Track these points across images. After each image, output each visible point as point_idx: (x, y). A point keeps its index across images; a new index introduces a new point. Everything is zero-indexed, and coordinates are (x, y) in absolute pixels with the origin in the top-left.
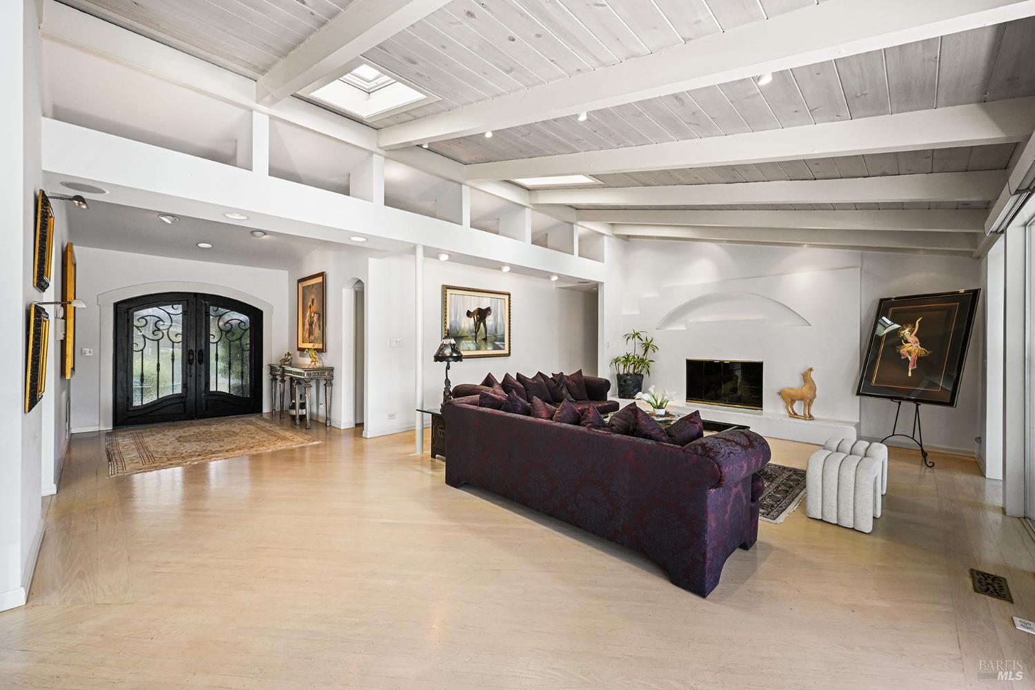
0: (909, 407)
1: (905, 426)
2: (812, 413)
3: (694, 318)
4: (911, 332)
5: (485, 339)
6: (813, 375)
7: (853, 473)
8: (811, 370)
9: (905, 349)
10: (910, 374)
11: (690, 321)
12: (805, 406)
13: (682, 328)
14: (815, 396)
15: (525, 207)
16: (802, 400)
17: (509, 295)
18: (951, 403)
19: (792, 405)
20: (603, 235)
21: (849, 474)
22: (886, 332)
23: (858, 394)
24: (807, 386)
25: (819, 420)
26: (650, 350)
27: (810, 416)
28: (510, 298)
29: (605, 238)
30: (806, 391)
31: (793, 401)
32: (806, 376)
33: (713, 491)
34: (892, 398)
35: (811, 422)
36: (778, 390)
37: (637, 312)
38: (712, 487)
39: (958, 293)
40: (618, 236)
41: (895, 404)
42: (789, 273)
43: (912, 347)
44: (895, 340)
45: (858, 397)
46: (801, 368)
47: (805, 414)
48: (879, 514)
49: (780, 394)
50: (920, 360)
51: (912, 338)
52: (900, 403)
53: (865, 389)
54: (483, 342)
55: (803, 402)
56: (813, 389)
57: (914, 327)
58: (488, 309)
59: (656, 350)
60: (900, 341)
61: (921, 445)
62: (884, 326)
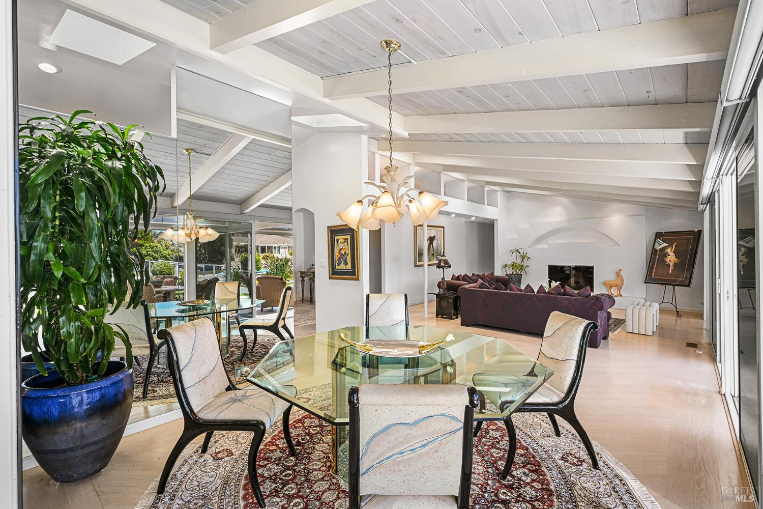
0: (670, 287)
1: (668, 297)
2: (621, 294)
3: (551, 241)
4: (671, 250)
5: (433, 255)
6: (622, 273)
7: (645, 312)
8: (621, 270)
9: (667, 260)
10: (670, 272)
11: (550, 242)
12: (618, 290)
13: (546, 247)
14: (623, 284)
15: (464, 181)
16: (616, 286)
17: (444, 228)
18: (689, 286)
19: (610, 289)
20: (497, 191)
21: (643, 312)
22: (660, 248)
23: (645, 282)
24: (619, 278)
25: (625, 297)
26: (525, 260)
27: (621, 295)
28: (444, 229)
29: (498, 192)
30: (618, 282)
31: (611, 287)
32: (618, 274)
33: (599, 312)
34: (662, 284)
35: (621, 298)
36: (603, 281)
37: (515, 237)
38: (600, 310)
39: (694, 231)
40: (504, 191)
41: (663, 287)
42: (607, 217)
43: (671, 258)
44: (663, 254)
45: (645, 284)
46: (616, 269)
47: (618, 294)
48: (655, 331)
49: (604, 283)
50: (675, 264)
51: (672, 254)
52: (666, 286)
53: (649, 279)
54: (432, 256)
55: (616, 288)
56: (622, 280)
57: (672, 248)
58: (434, 237)
59: (529, 260)
60: (666, 255)
61: (676, 308)
62: (659, 244)
